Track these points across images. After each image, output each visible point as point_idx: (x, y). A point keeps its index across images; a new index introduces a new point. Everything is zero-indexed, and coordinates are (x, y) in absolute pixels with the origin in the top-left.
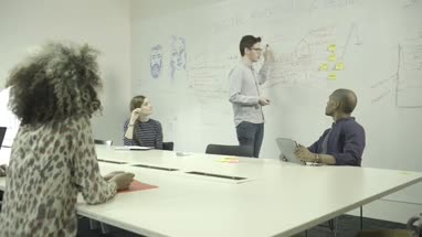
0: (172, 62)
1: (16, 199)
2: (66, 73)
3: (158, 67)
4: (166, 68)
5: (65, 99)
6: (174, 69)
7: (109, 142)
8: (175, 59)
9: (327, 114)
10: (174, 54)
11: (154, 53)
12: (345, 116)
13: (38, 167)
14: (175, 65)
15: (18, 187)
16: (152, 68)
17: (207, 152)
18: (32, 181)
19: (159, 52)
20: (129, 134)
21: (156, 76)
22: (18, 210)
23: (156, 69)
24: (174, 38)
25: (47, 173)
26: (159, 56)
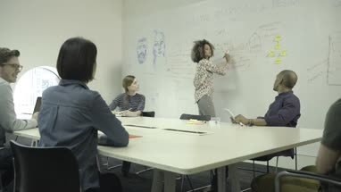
0: (154, 51)
3: (144, 55)
8: (157, 48)
9: (274, 90)
10: (156, 45)
11: (140, 44)
14: (157, 53)
19: (144, 43)
21: (141, 62)
23: (142, 57)
24: (156, 32)
26: (144, 46)
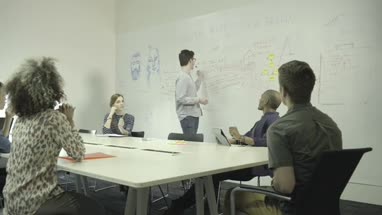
0: (149, 67)
1: (16, 164)
2: (34, 80)
3: (137, 71)
4: (143, 73)
5: (38, 96)
6: (150, 73)
7: (94, 132)
8: (151, 64)
9: (260, 109)
10: (150, 61)
11: (135, 59)
12: (271, 110)
13: (30, 146)
14: (151, 70)
15: (17, 157)
16: (133, 72)
17: (169, 138)
18: (26, 154)
19: (138, 59)
20: (108, 125)
21: (136, 79)
22: (18, 171)
23: (135, 73)
24: (150, 47)
25: (36, 150)
26: (138, 62)
